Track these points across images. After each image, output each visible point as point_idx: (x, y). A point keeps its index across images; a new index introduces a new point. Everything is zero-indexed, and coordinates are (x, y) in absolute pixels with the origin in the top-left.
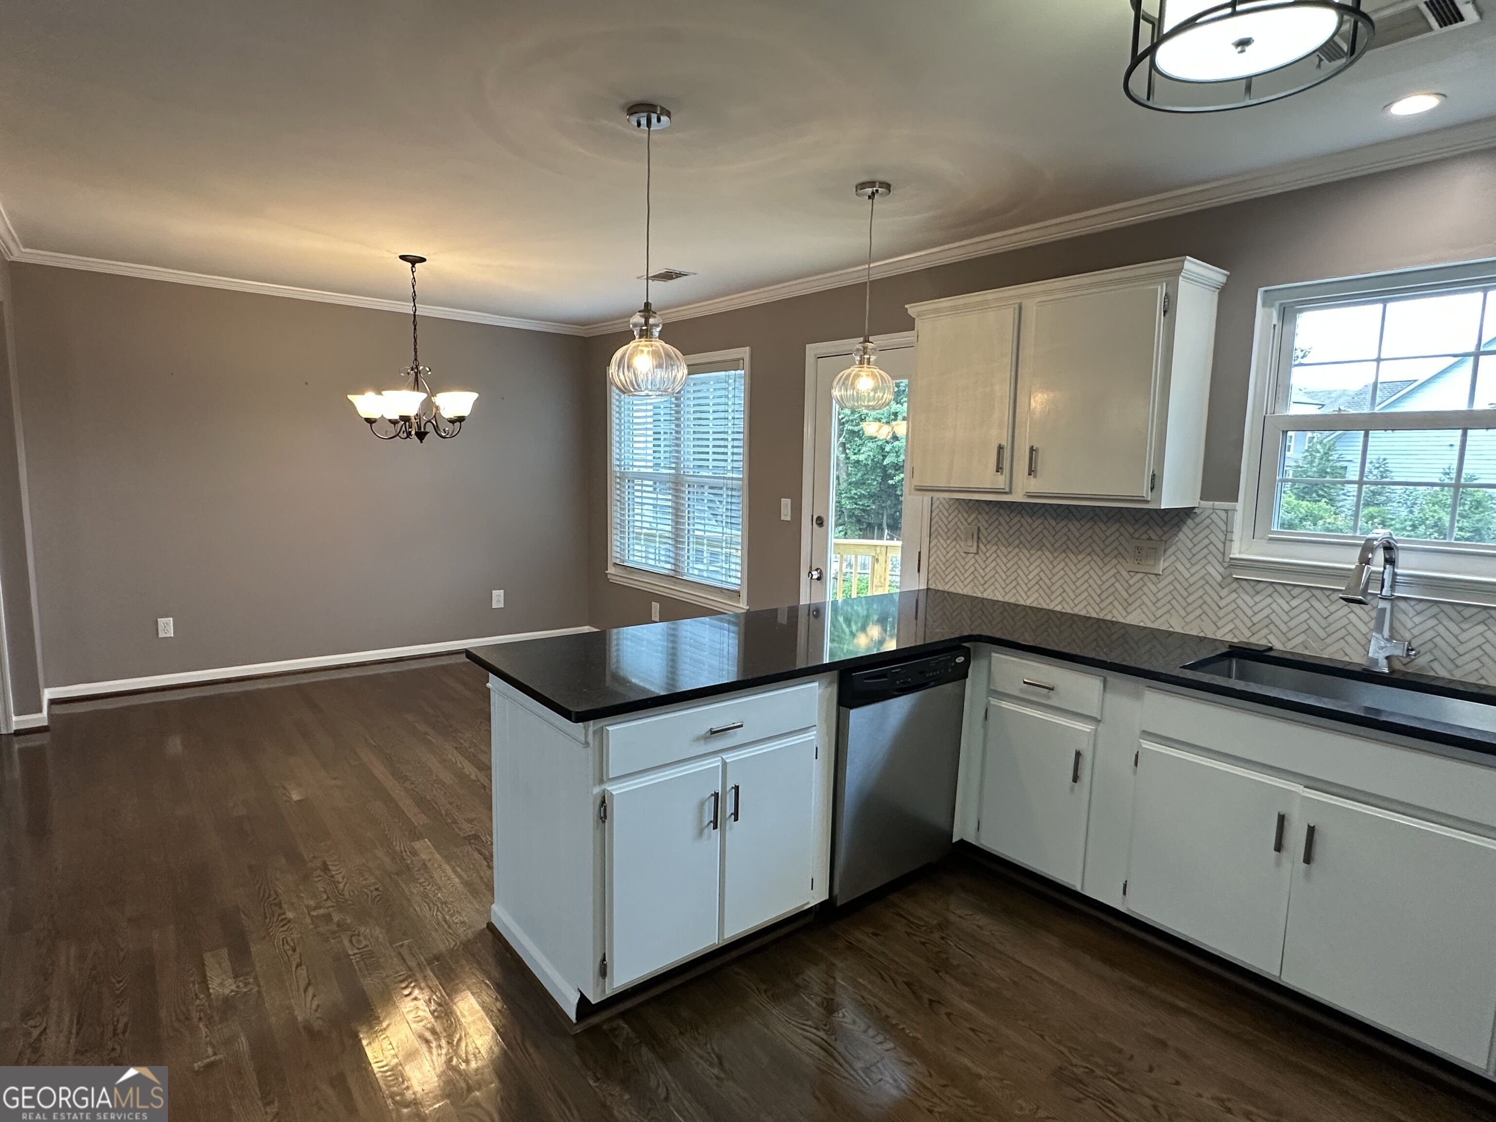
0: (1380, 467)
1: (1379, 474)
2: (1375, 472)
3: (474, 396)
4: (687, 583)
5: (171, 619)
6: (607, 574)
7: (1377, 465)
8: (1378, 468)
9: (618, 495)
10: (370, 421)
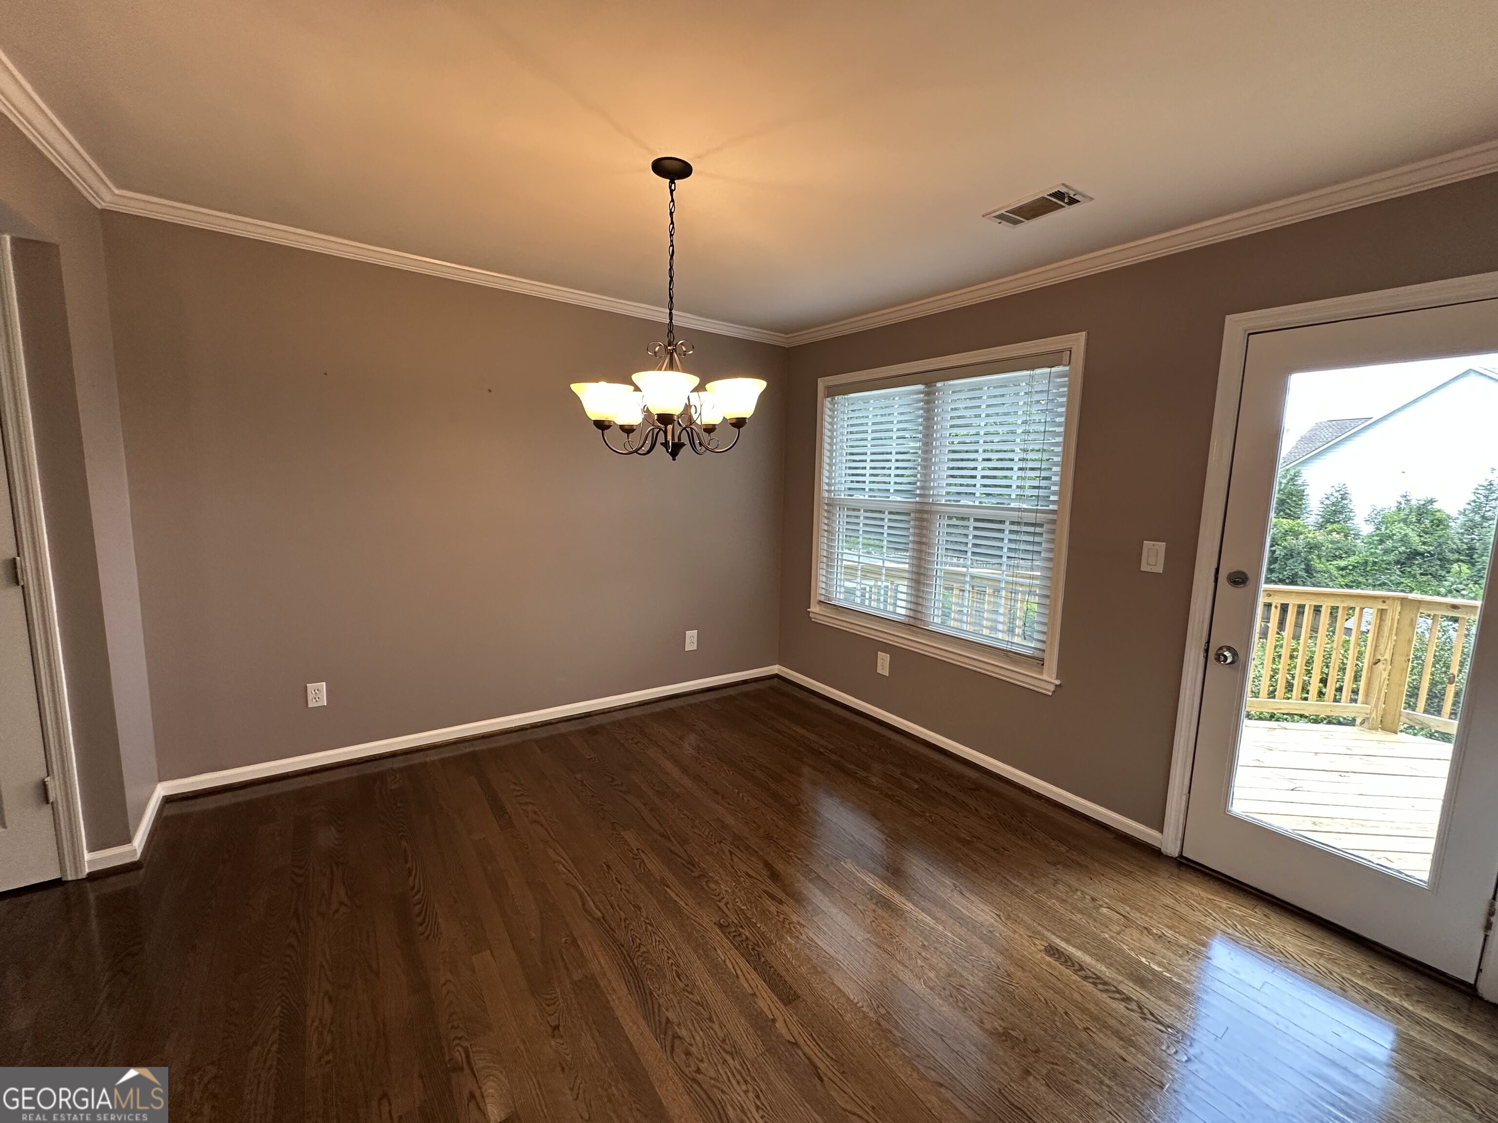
0: (1341, 490)
1: (1340, 496)
2: (1336, 494)
3: (760, 385)
4: (933, 634)
5: (324, 683)
6: (809, 612)
7: (1338, 489)
8: (1338, 491)
9: (826, 524)
10: (602, 425)
